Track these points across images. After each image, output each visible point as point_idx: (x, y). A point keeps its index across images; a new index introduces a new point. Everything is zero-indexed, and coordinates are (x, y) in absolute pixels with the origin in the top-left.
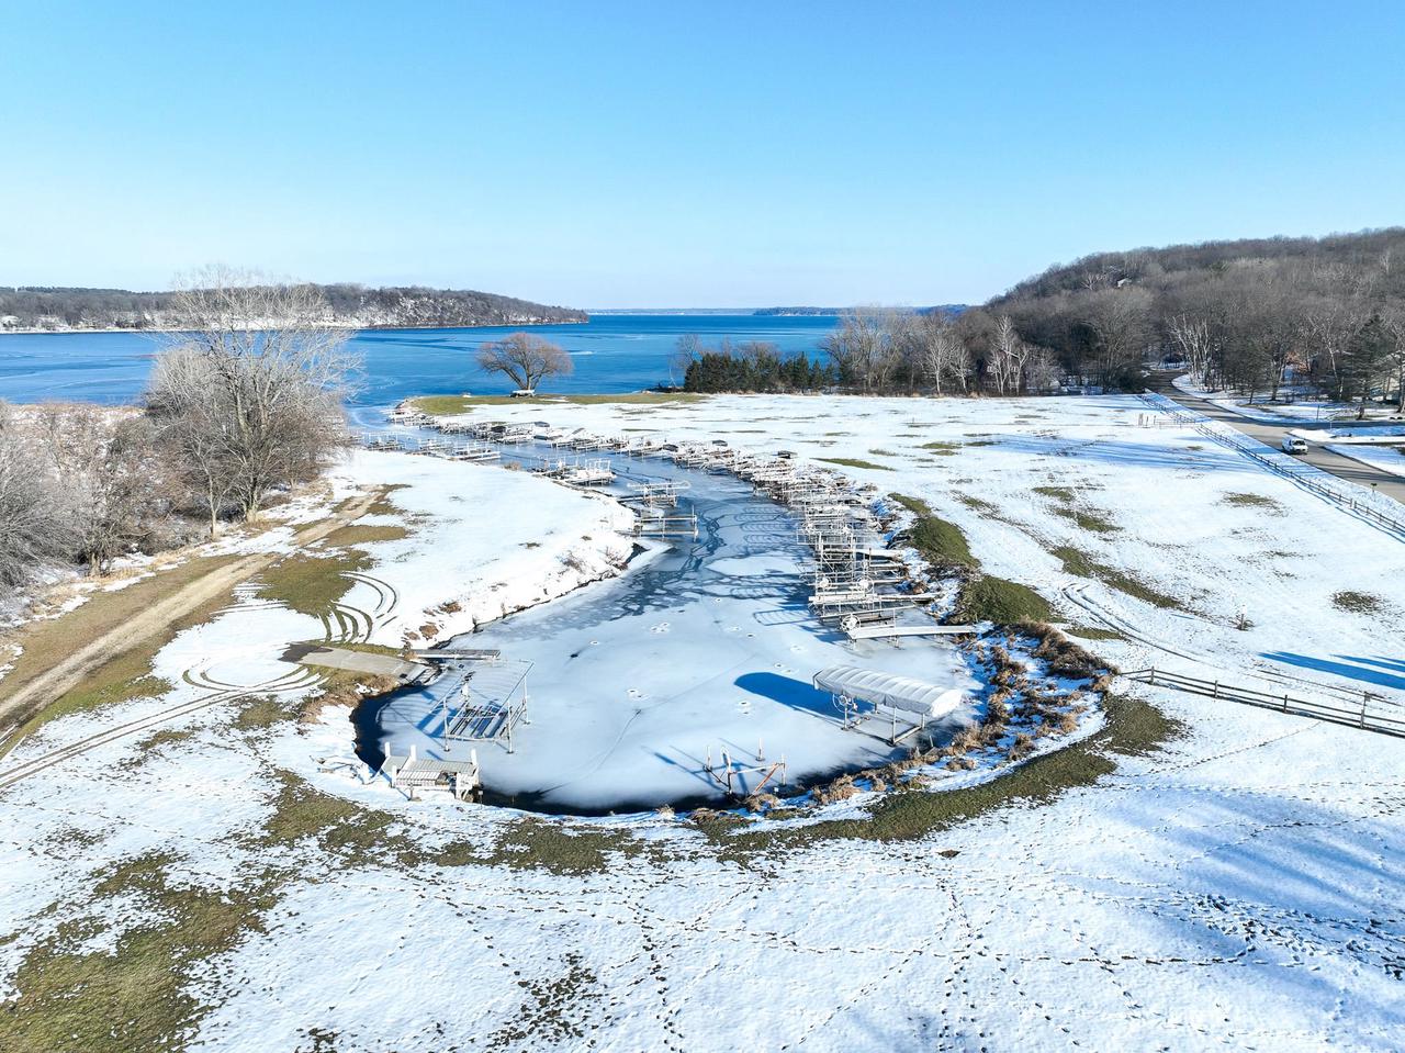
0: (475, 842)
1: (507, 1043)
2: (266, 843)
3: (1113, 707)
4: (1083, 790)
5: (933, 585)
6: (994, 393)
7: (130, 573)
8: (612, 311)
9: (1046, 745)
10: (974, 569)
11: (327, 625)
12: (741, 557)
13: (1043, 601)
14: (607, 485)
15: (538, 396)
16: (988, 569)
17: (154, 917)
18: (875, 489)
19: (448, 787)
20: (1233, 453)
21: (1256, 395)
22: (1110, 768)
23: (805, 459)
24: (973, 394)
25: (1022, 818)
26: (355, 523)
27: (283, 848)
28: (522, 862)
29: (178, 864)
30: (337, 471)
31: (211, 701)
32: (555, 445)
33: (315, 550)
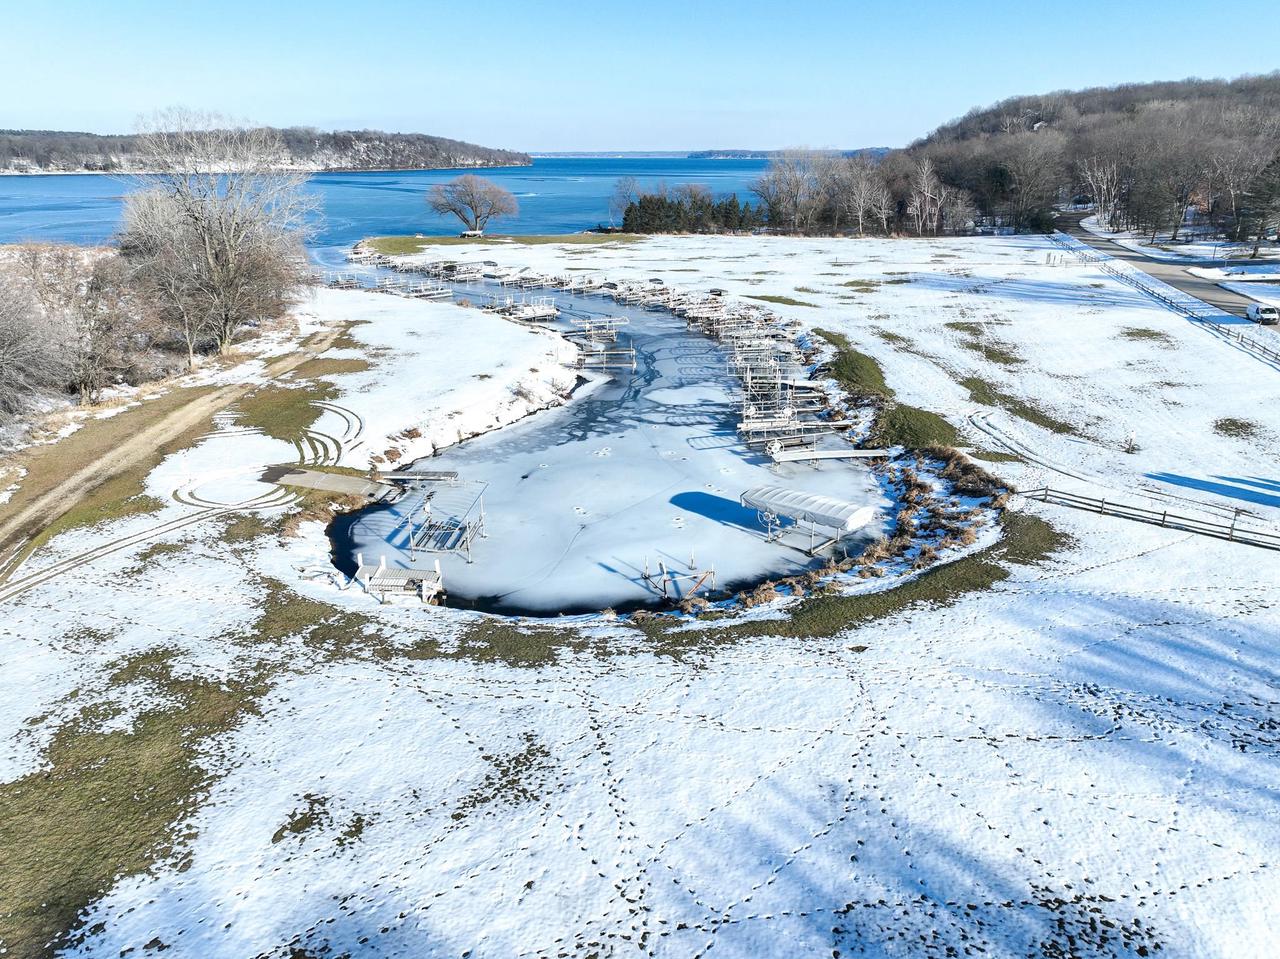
0: (441, 639)
1: (474, 806)
2: (257, 640)
3: (1010, 522)
4: (979, 594)
5: (851, 413)
6: (913, 234)
7: (118, 403)
8: (555, 154)
9: (947, 556)
10: (889, 399)
11: (301, 450)
12: (676, 388)
13: (951, 427)
14: (552, 321)
15: (486, 237)
16: (901, 398)
17: (164, 702)
18: (800, 324)
19: (415, 592)
20: (1132, 290)
21: (1157, 235)
22: (1004, 575)
23: (735, 296)
24: (893, 234)
25: (924, 618)
26: (321, 356)
27: (271, 645)
28: (481, 656)
29: (180, 658)
30: (302, 308)
31: (199, 517)
32: (503, 284)
33: (285, 381)
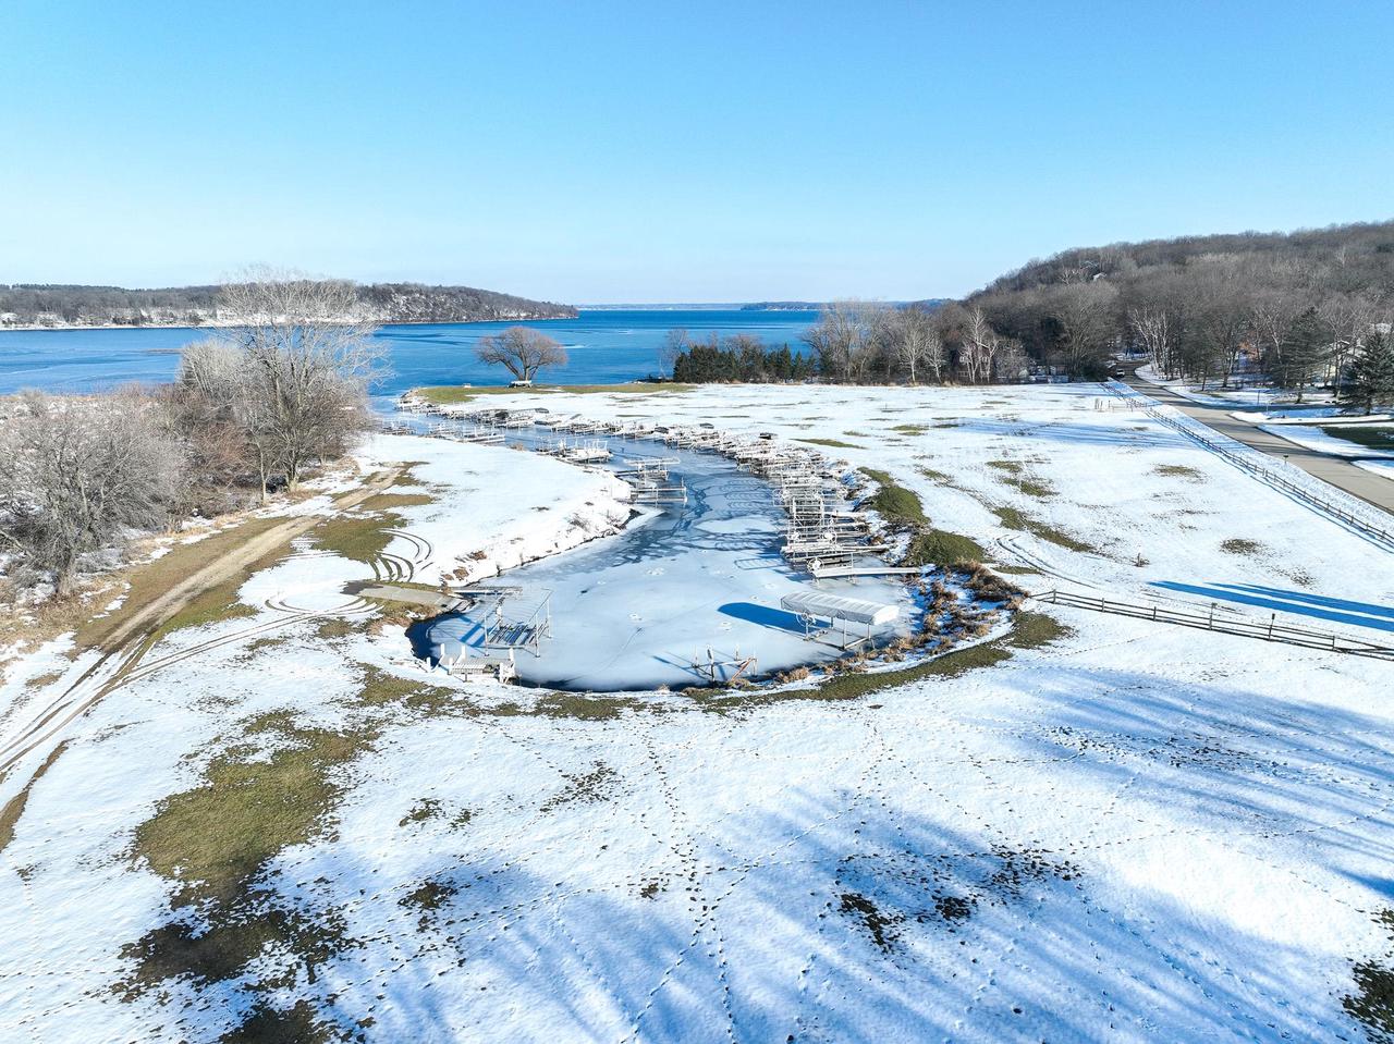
0: (519, 704)
2: (362, 705)
3: (1019, 618)
4: (984, 669)
5: (889, 538)
6: (966, 382)
8: (601, 306)
9: (961, 645)
10: (923, 524)
11: (376, 569)
12: (725, 519)
13: (980, 548)
14: (604, 463)
15: (535, 387)
16: (936, 525)
17: (294, 744)
18: (846, 464)
19: (493, 675)
21: (1208, 382)
22: (1007, 656)
23: (784, 438)
24: (946, 383)
25: (935, 686)
26: (385, 492)
27: (375, 707)
28: (555, 714)
29: (299, 716)
30: (364, 450)
31: (294, 620)
32: (554, 429)
33: (354, 513)
